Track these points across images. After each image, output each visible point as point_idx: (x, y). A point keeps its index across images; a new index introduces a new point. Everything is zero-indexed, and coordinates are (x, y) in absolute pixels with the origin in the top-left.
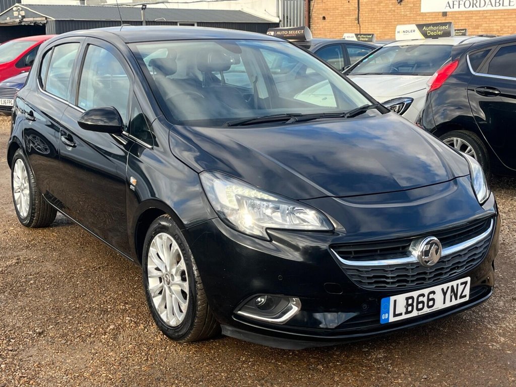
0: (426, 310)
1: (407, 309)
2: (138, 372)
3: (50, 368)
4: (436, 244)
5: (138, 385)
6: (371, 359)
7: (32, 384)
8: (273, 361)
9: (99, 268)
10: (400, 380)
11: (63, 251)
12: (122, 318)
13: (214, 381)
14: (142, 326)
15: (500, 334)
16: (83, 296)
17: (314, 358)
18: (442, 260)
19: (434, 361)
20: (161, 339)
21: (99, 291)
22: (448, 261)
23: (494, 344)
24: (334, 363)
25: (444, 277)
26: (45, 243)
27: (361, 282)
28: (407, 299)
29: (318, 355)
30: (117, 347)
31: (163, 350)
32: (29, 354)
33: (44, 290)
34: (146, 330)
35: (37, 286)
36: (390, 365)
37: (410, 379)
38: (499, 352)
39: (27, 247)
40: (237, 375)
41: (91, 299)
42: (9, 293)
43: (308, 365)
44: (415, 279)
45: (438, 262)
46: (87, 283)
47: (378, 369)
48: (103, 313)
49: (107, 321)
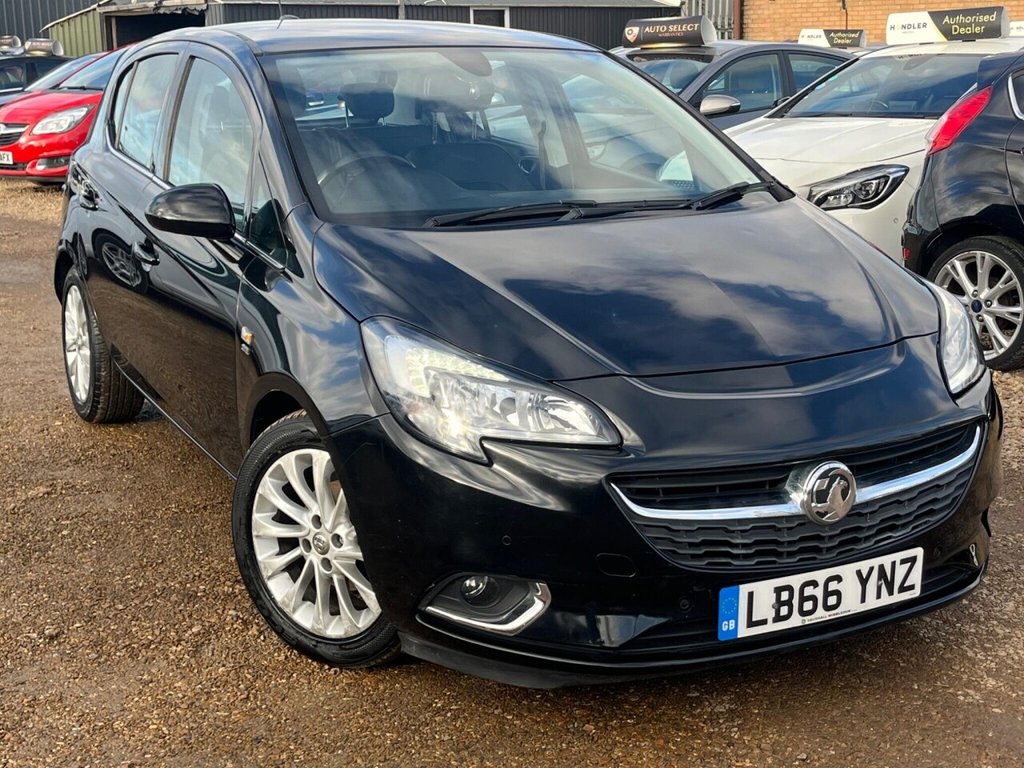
0: (821, 615)
1: (778, 612)
2: (218, 723)
3: (54, 709)
4: (843, 477)
5: (215, 751)
6: (700, 715)
7: (9, 739)
8: (496, 712)
9: (205, 508)
10: (748, 761)
11: (145, 471)
12: (220, 611)
13: (367, 747)
14: (254, 631)
15: (989, 671)
16: (157, 564)
17: (583, 708)
18: (857, 512)
19: (833, 723)
20: (286, 657)
21: (192, 554)
22: (871, 513)
23: (971, 692)
24: (622, 719)
25: (864, 545)
26: (114, 455)
27: (674, 552)
28: (778, 590)
29: (592, 703)
30: (196, 671)
31: (284, 681)
32: (21, 679)
33: (85, 549)
34: (262, 638)
35: (74, 541)
36: (736, 729)
37: (770, 760)
38: (976, 710)
39: (77, 462)
40: (417, 738)
41: (172, 573)
42: (16, 555)
43: (566, 723)
44: (795, 549)
45: (848, 516)
46: (173, 539)
47: (710, 736)
48: (186, 600)
49: (190, 616)
